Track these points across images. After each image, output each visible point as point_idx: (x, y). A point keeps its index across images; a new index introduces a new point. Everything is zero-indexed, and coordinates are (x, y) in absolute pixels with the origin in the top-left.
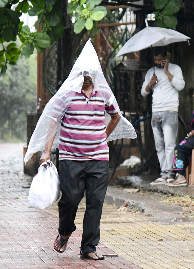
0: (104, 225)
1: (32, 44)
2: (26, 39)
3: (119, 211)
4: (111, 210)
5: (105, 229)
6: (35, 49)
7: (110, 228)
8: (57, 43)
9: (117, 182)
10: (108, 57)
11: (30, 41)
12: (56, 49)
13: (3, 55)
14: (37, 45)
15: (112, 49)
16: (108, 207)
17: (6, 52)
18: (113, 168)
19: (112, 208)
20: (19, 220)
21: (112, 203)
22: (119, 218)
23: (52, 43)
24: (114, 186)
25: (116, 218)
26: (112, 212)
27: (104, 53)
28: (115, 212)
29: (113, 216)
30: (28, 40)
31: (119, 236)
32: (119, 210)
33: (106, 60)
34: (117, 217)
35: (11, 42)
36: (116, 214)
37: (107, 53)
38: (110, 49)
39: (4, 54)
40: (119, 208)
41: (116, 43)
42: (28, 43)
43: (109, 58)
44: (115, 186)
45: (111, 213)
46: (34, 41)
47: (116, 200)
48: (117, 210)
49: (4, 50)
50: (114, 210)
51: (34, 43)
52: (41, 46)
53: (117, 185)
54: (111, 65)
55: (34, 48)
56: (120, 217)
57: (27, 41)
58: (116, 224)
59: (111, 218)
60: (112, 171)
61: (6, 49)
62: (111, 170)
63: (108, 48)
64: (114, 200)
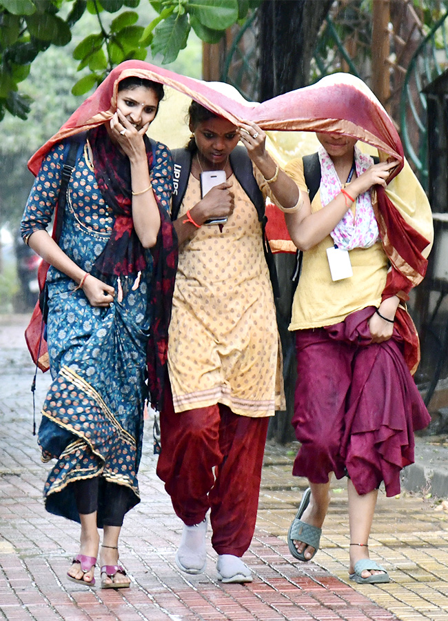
0: (393, 552)
1: (182, 19)
2: (166, 5)
3: (439, 512)
4: (415, 509)
5: (397, 565)
6: (192, 34)
7: (412, 561)
8: (260, 12)
9: (437, 424)
10: (413, 52)
11: (175, 10)
12: (257, 31)
13: (99, 48)
14: (199, 21)
15: (426, 31)
16: (410, 501)
17: (108, 40)
18: (427, 384)
19: (419, 503)
20: (144, 538)
21: (419, 489)
22: (439, 533)
23: (241, 15)
24: (428, 438)
25: (430, 533)
26: (417, 512)
27: (401, 41)
28: (429, 515)
29: (423, 524)
30: (172, 6)
31: (437, 585)
32: (440, 508)
33: (407, 61)
34: (432, 530)
35: (124, 9)
36: (432, 520)
37: (409, 42)
38: (420, 30)
39: (104, 47)
40: (441, 502)
41: (438, 10)
42: (172, 16)
43: (416, 57)
44: (434, 438)
45: (418, 516)
46: (188, 10)
47: (432, 479)
48: (436, 510)
49: (104, 34)
50: (424, 507)
51: (188, 15)
52: (210, 25)
53: (438, 433)
54: (424, 77)
55: (189, 31)
56: (442, 529)
57: (170, 10)
58: (430, 551)
59: (415, 534)
60: (424, 392)
61: (108, 31)
62: (420, 389)
63: (414, 28)
64: (427, 478)
